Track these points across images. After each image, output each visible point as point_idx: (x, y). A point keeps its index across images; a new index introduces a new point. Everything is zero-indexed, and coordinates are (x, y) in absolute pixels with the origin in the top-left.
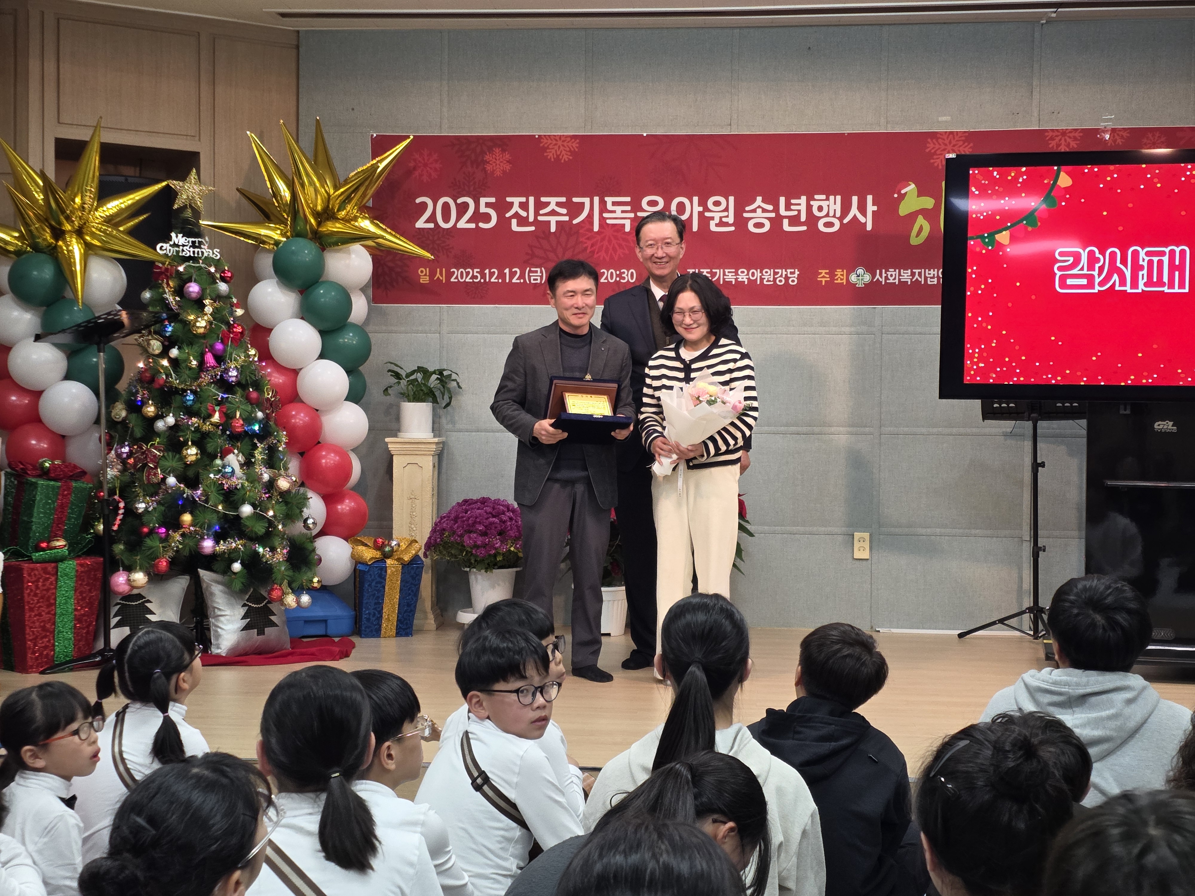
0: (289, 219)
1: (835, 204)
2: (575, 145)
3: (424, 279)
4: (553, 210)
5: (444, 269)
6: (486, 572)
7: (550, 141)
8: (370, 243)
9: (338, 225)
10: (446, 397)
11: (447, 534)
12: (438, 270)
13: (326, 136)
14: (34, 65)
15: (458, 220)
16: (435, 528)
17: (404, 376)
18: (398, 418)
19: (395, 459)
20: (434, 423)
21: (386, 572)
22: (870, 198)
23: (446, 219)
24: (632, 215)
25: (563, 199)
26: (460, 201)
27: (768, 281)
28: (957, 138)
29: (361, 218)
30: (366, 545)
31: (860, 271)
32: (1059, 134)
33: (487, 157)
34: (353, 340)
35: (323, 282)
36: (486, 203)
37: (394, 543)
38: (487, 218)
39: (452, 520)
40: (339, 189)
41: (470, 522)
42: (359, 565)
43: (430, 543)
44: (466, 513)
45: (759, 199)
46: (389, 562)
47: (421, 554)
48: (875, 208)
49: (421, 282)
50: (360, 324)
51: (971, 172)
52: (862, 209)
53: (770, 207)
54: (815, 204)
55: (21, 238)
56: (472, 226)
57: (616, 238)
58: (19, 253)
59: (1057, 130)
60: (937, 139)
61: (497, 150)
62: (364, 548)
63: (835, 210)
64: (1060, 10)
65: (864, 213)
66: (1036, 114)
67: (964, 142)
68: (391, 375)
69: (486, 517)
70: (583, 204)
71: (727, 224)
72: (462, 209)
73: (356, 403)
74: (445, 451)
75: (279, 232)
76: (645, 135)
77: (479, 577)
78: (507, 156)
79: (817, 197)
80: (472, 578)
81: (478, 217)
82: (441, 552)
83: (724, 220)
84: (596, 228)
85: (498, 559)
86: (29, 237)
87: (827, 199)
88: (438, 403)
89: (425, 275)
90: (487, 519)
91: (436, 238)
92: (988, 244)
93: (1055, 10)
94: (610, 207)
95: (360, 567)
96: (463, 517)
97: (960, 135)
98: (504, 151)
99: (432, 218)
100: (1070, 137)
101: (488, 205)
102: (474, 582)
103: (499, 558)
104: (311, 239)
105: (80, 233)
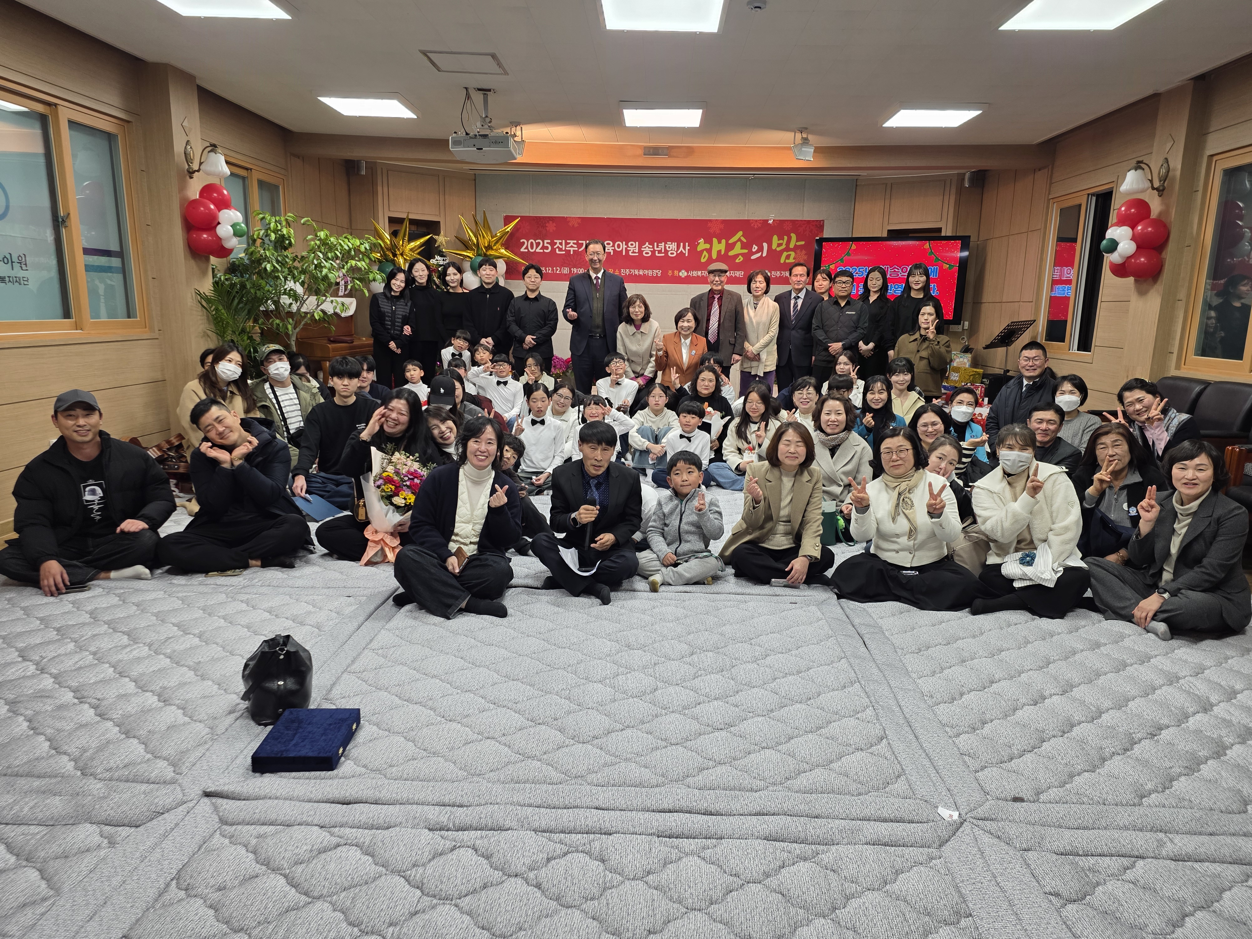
0: (475, 249)
1: (674, 246)
2: (579, 221)
4: (572, 245)
7: (570, 219)
8: (506, 258)
13: (487, 216)
14: (380, 189)
15: (536, 249)
22: (687, 244)
25: (575, 241)
26: (537, 241)
27: (650, 274)
28: (719, 222)
29: (502, 249)
31: (683, 272)
33: (547, 224)
36: (547, 242)
38: (547, 248)
40: (493, 238)
45: (647, 243)
48: (689, 248)
52: (684, 248)
53: (651, 247)
54: (667, 246)
55: (381, 256)
56: (542, 251)
58: (380, 261)
59: (754, 219)
60: (712, 222)
61: (551, 222)
63: (674, 248)
65: (685, 250)
66: (747, 213)
67: (721, 223)
71: (635, 253)
72: (538, 244)
76: (606, 217)
78: (554, 224)
79: (668, 243)
81: (544, 247)
83: (634, 251)
86: (384, 255)
87: (672, 244)
91: (528, 255)
98: (553, 222)
100: (757, 222)
105: (402, 255)
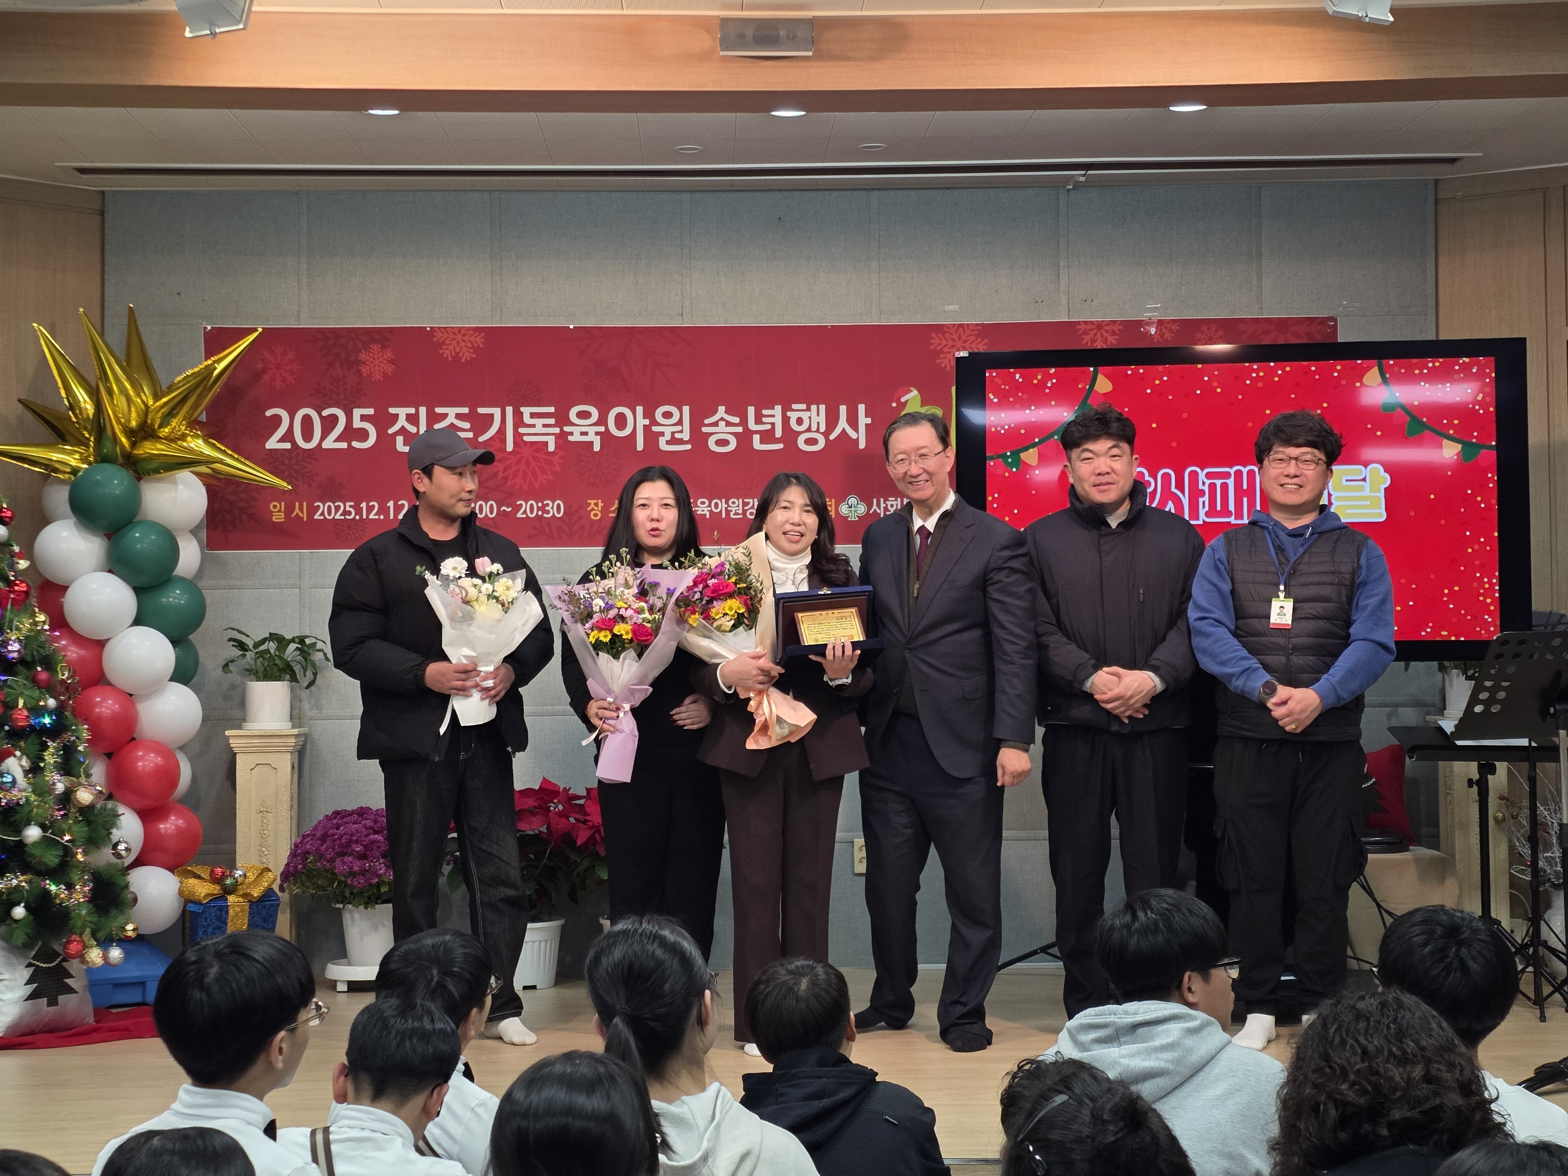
0: (92, 439)
1: (818, 415)
2: (479, 340)
3: (278, 517)
4: (452, 425)
5: (305, 504)
6: (366, 908)
7: (446, 335)
8: (203, 469)
9: (159, 446)
10: (309, 673)
11: (312, 858)
12: (297, 504)
13: (141, 328)
15: (324, 437)
16: (295, 851)
17: (251, 647)
18: (243, 704)
19: (239, 758)
20: (292, 708)
21: (227, 913)
22: (862, 408)
23: (308, 435)
24: (557, 430)
25: (465, 410)
26: (325, 413)
27: (736, 514)
28: (968, 332)
29: (191, 436)
30: (199, 877)
31: (853, 500)
32: (1093, 327)
33: (363, 356)
34: (181, 600)
35: (140, 522)
36: (362, 416)
37: (238, 873)
38: (363, 435)
39: (319, 839)
40: (160, 399)
41: (344, 841)
42: (190, 904)
43: (289, 871)
44: (338, 829)
45: (722, 409)
46: (231, 899)
47: (276, 887)
48: (869, 421)
49: (274, 520)
50: (190, 578)
51: (987, 374)
52: (853, 421)
53: (736, 420)
54: (793, 416)
56: (344, 445)
57: (536, 459)
59: (1091, 322)
60: (944, 333)
61: (375, 347)
62: (196, 881)
63: (818, 423)
64: (1089, 172)
65: (856, 428)
66: (1064, 302)
67: (977, 337)
68: (233, 646)
69: (365, 833)
70: (492, 415)
71: (681, 442)
72: (329, 423)
73: (185, 684)
74: (308, 746)
75: (77, 456)
76: (571, 327)
77: (356, 916)
78: (389, 354)
79: (794, 406)
80: (347, 918)
81: (350, 433)
82: (303, 884)
83: (677, 436)
84: (510, 447)
85: (382, 890)
87: (808, 409)
88: (297, 681)
89: (280, 511)
90: (368, 835)
91: (293, 462)
92: (1012, 465)
93: (1084, 172)
94: (527, 419)
95: (192, 907)
96: (333, 835)
97: (971, 328)
98: (384, 347)
99: (288, 436)
100: (1107, 331)
101: (363, 418)
102: (350, 923)
103: (384, 889)
104: (121, 465)
